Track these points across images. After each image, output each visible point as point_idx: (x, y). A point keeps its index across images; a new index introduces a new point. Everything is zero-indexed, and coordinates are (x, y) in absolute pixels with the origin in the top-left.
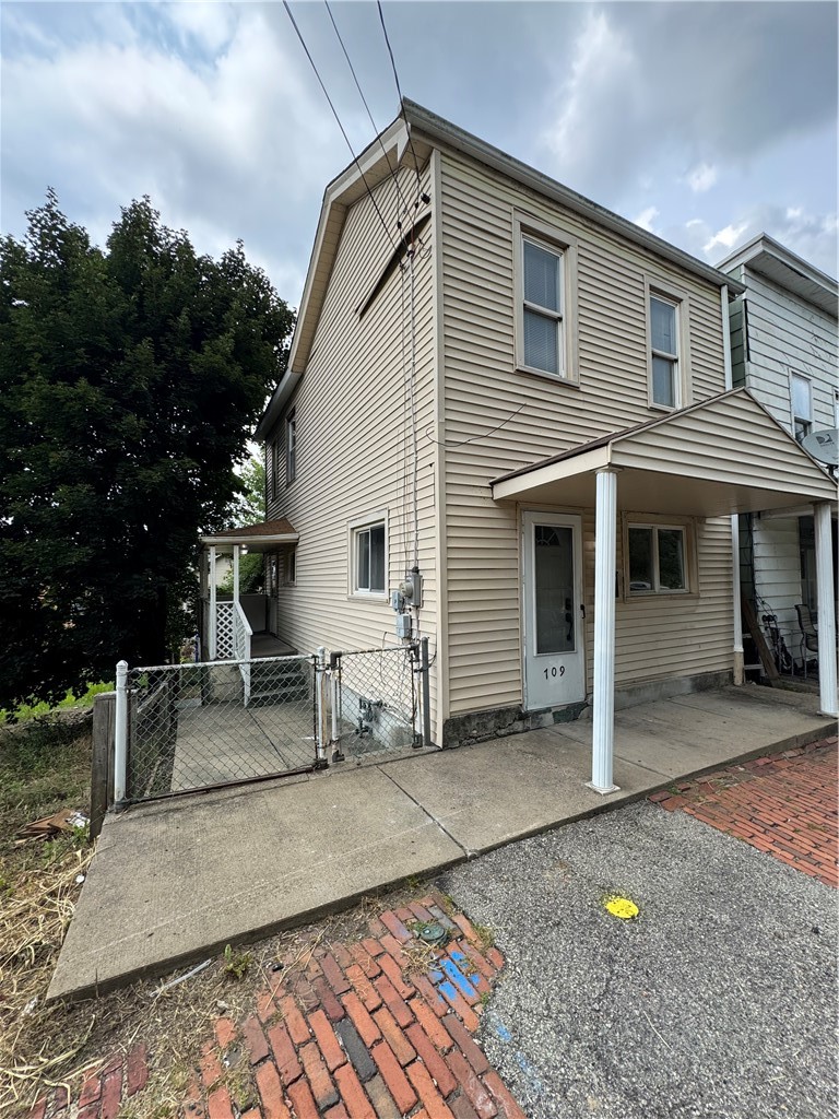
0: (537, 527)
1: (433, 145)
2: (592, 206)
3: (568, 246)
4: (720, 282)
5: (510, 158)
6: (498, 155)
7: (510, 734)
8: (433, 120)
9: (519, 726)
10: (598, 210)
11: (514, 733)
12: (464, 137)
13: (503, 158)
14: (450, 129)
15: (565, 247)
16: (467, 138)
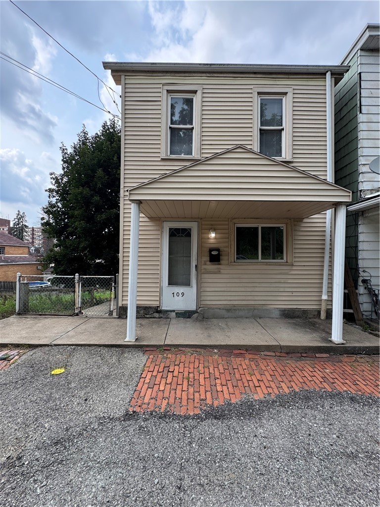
0: (170, 229)
1: (120, 74)
2: (209, 66)
3: (197, 91)
4: (323, 71)
5: (156, 64)
6: (150, 65)
7: (151, 318)
8: (116, 65)
9: (157, 315)
10: (212, 66)
11: (153, 318)
12: (131, 65)
13: (153, 65)
14: (125, 65)
15: (195, 92)
16: (133, 65)
